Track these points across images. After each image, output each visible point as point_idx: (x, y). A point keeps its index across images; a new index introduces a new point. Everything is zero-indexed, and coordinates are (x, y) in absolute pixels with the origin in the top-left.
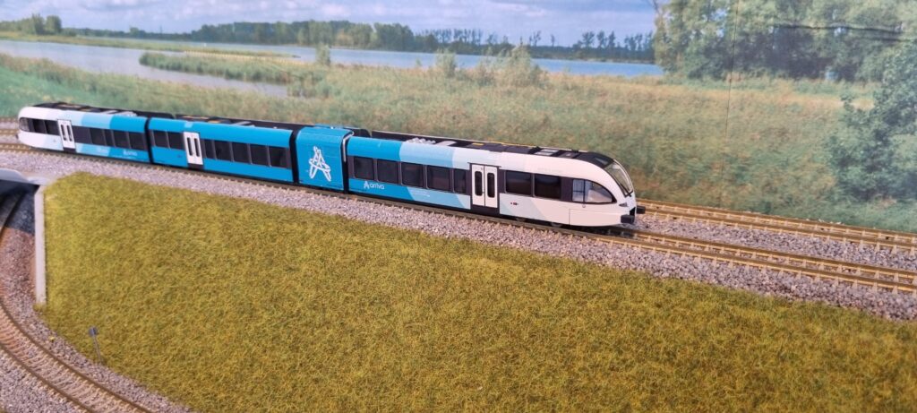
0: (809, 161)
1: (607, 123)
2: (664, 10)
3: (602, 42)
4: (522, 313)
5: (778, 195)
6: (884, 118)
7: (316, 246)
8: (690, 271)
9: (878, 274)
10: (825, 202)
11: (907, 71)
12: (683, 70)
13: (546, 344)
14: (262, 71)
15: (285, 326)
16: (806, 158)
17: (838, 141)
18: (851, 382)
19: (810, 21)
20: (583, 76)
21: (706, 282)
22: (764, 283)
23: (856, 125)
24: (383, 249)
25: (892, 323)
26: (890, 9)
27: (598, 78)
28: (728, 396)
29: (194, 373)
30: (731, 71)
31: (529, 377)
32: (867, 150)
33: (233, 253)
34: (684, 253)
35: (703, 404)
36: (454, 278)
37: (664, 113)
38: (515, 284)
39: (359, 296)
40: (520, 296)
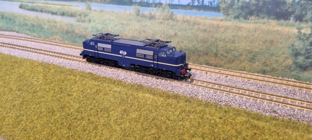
0: (282, 54)
1: (200, 36)
3: (199, 3)
4: (162, 118)
5: (269, 67)
7: (79, 86)
8: (234, 103)
12: (232, 14)
13: (172, 133)
14: (65, 12)
16: (281, 53)
17: (294, 46)
20: (191, 17)
21: (241, 107)
22: (266, 109)
23: (302, 40)
24: (107, 88)
27: (197, 17)
29: (29, 137)
30: (251, 16)
32: (307, 50)
33: (47, 87)
34: (231, 94)
36: (135, 101)
37: (223, 33)
38: (160, 105)
39: (96, 108)
40: (162, 111)
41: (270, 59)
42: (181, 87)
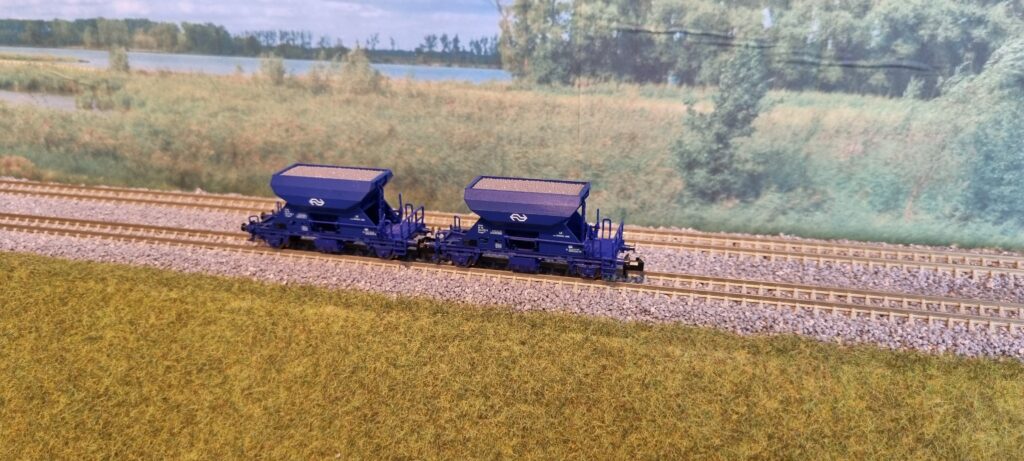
0: (658, 165)
1: (457, 131)
2: (508, 12)
3: (446, 46)
4: (378, 364)
5: (633, 201)
6: (723, 122)
7: (122, 307)
8: (552, 301)
9: (728, 287)
10: (676, 205)
11: (741, 75)
12: (532, 74)
13: (407, 398)
14: (37, 78)
15: (90, 409)
16: (655, 163)
17: (683, 144)
18: (710, 402)
19: (651, 25)
20: (429, 83)
21: (569, 311)
22: (625, 307)
23: (699, 129)
24: (209, 304)
25: (743, 338)
26: (723, 14)
27: (444, 84)
28: (598, 431)
30: (579, 76)
31: (392, 437)
32: (711, 152)
33: (10, 325)
34: (545, 280)
35: (573, 442)
36: (297, 331)
37: (515, 121)
38: (368, 332)
39: (183, 363)
40: (375, 346)
41: (635, 182)
42: (418, 278)
